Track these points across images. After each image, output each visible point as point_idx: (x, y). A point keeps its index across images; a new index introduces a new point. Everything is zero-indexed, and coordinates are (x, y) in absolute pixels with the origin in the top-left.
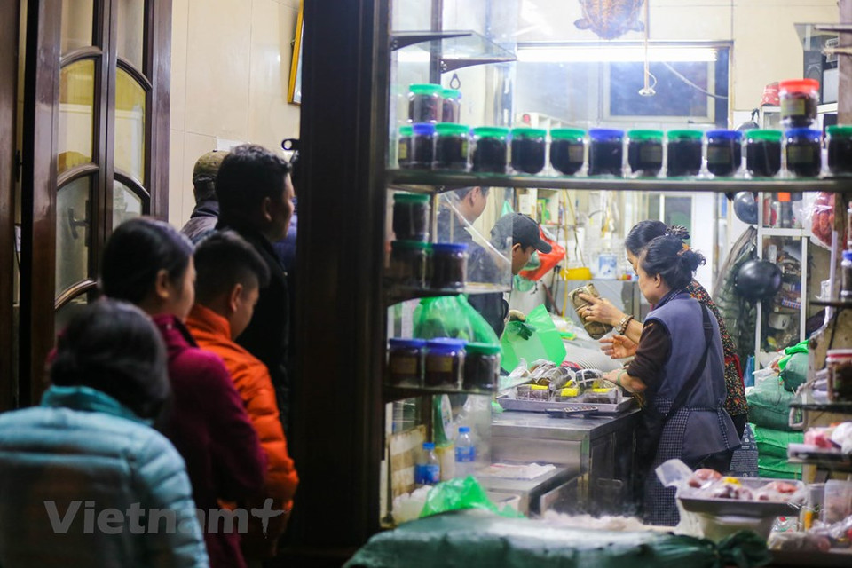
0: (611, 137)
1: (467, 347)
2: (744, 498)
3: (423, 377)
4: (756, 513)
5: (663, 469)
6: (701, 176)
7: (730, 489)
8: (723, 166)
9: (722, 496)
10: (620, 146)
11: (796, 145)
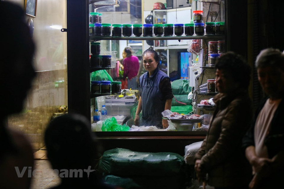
0: (150, 26)
1: (113, 83)
2: (187, 118)
3: (101, 91)
4: (190, 122)
5: (164, 112)
6: (173, 36)
7: (183, 116)
8: (179, 33)
9: (181, 118)
10: (152, 29)
11: (198, 27)
